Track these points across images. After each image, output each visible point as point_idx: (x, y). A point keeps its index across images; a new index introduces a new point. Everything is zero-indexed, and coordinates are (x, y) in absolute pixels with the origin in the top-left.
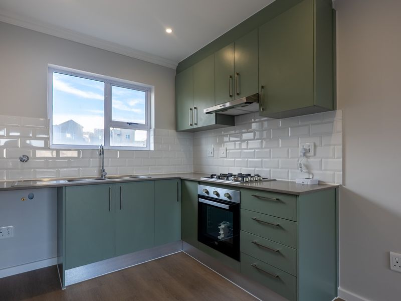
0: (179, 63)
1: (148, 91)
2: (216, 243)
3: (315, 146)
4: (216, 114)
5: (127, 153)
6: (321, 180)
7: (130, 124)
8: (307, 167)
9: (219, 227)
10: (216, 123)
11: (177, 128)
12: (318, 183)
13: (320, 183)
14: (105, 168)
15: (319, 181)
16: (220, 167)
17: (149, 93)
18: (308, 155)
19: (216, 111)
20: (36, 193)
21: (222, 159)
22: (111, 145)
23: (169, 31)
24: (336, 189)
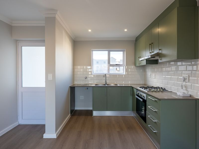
0: (136, 38)
1: (123, 51)
2: (140, 114)
3: (189, 77)
4: (146, 61)
5: (115, 76)
6: (191, 94)
7: (117, 65)
8: (186, 87)
9: (142, 108)
10: (146, 64)
11: (135, 65)
12: (189, 96)
13: (191, 96)
14: (107, 81)
15: (190, 95)
16: (153, 83)
17: (124, 52)
18: (186, 81)
19: (146, 59)
20: (89, 88)
21: (153, 79)
22: (110, 73)
23: (126, 30)
24: (196, 100)
